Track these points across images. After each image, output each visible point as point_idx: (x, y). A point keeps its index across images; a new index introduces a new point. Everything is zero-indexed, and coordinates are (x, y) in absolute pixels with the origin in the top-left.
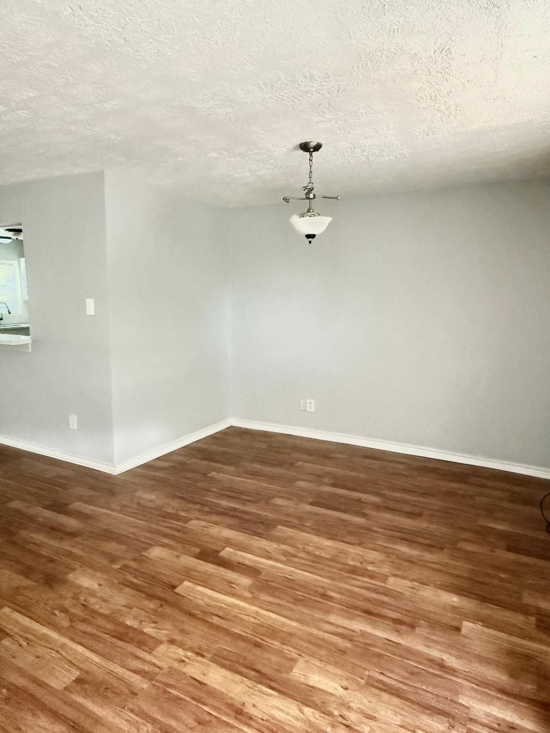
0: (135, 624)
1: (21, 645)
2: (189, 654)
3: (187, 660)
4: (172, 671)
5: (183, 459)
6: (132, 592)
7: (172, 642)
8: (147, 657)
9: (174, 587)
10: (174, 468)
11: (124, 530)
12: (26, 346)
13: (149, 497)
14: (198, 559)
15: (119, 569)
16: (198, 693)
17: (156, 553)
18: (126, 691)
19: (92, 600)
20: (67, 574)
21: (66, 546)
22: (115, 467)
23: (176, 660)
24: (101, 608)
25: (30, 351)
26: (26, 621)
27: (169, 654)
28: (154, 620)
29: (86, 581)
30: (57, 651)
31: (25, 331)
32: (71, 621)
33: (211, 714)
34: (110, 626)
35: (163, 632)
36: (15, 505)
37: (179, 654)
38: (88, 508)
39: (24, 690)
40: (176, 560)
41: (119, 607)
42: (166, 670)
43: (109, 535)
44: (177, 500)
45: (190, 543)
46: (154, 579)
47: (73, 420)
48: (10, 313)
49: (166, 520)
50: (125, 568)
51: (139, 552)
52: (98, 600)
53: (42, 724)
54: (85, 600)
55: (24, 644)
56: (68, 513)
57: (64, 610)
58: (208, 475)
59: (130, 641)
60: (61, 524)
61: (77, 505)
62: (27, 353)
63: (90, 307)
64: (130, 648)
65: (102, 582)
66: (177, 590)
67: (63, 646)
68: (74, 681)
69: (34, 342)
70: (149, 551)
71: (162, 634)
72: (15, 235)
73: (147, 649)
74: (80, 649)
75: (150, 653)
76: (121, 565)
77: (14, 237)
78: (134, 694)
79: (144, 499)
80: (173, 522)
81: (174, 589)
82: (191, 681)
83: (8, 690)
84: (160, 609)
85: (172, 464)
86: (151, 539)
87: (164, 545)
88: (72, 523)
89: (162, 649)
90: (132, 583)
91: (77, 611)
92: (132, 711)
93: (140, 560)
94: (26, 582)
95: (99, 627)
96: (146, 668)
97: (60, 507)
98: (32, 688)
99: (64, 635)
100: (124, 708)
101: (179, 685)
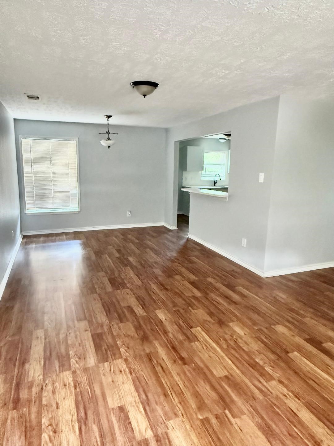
0: (261, 363)
1: (203, 348)
2: (290, 394)
3: (288, 396)
4: (277, 398)
5: (308, 279)
6: (262, 345)
7: (281, 382)
8: (265, 383)
9: (288, 352)
10: (301, 283)
11: (263, 309)
12: (225, 198)
13: (282, 296)
14: (308, 342)
15: (257, 329)
16: (292, 418)
17: (280, 329)
18: (250, 395)
19: (240, 340)
20: (229, 322)
21: (232, 308)
22: (264, 273)
23: (281, 393)
24: (244, 346)
25: (227, 201)
26: (207, 337)
27: (278, 388)
28: (273, 366)
29: (238, 330)
30: (219, 358)
31: (225, 190)
32: (228, 346)
33: (298, 434)
34: (247, 357)
35: (277, 374)
36: (210, 280)
37: (284, 391)
38: (245, 292)
39: (202, 369)
40: (292, 338)
41: (253, 350)
42: (275, 396)
43: (255, 310)
44: (300, 302)
45: (304, 331)
46: (277, 344)
47: (244, 242)
48: (220, 180)
49: (291, 313)
50: (259, 330)
51: (270, 324)
52: (243, 342)
53: (207, 388)
54: (236, 339)
55: (205, 348)
56: (234, 291)
57: (225, 340)
58: (325, 293)
59: (257, 371)
60: (230, 296)
61: (240, 289)
62: (226, 202)
63: (262, 177)
64: (256, 374)
65: (247, 333)
66: (290, 355)
67: (222, 357)
68: (224, 376)
69: (229, 196)
70: (276, 326)
71: (276, 375)
72: (228, 137)
73: (265, 379)
74: (230, 362)
75: (266, 382)
76: (258, 328)
77: (227, 139)
78: (254, 399)
79: (278, 296)
80: (294, 314)
81: (287, 353)
82: (289, 409)
83: (195, 365)
84: (277, 361)
85: (300, 280)
86: (279, 320)
87: (286, 326)
88: (236, 297)
89: (274, 383)
90: (263, 340)
91: (232, 343)
92: (251, 406)
93: (269, 329)
94: (209, 318)
95: (241, 356)
96: (263, 389)
97: (231, 287)
98: (205, 370)
99: (224, 352)
100: (247, 403)
101: (281, 408)
